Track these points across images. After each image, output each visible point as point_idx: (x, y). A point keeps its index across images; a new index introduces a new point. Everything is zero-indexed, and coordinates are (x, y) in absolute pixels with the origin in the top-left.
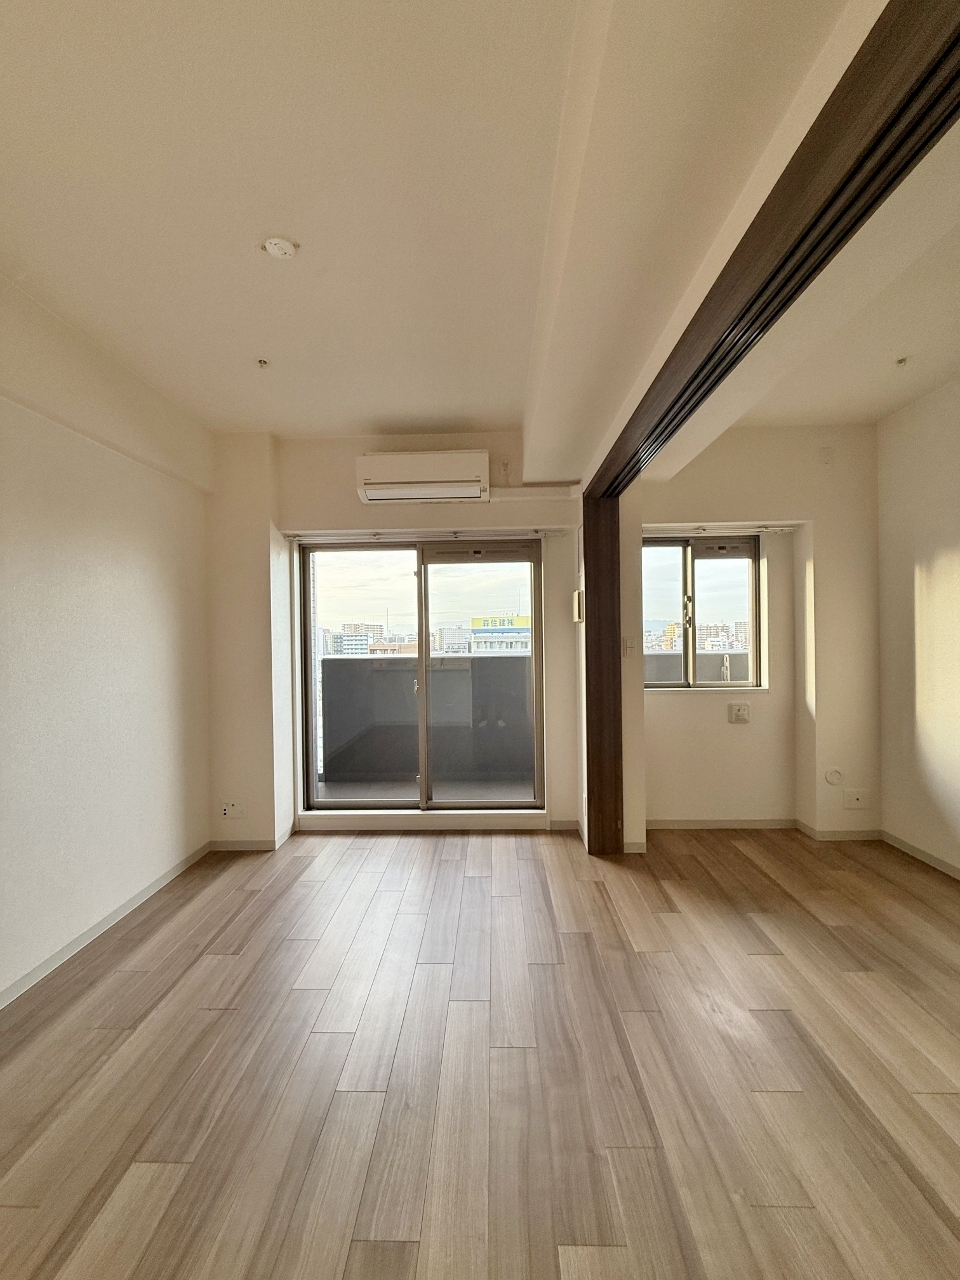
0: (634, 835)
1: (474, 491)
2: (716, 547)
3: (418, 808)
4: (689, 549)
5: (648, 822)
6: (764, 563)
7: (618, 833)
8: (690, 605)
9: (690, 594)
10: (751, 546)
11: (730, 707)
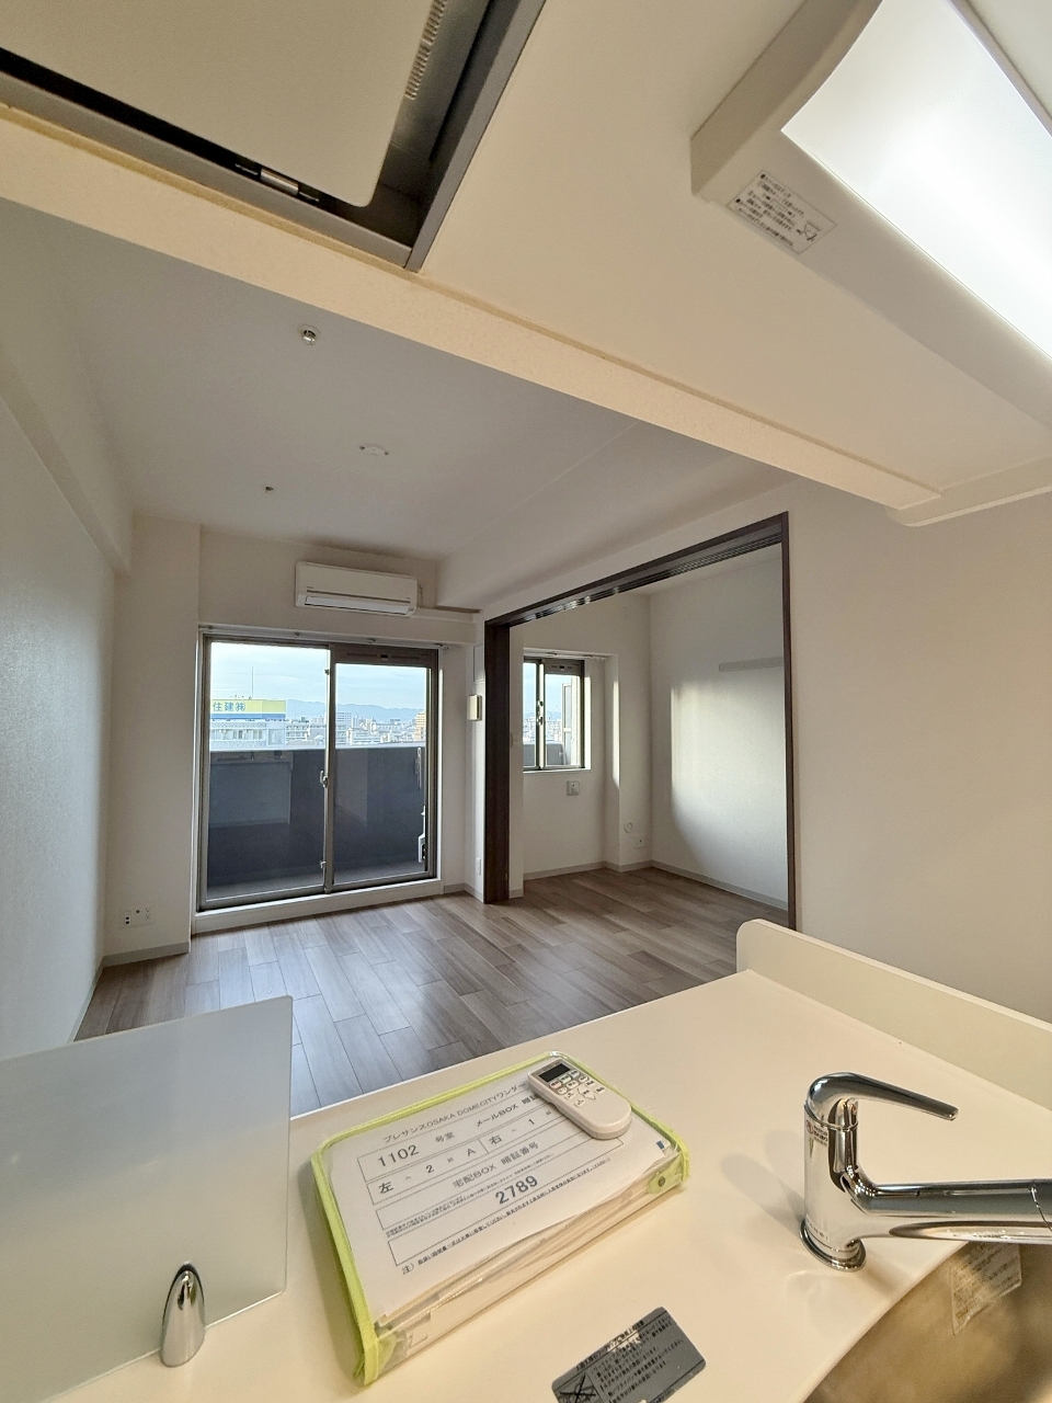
0: (515, 885)
1: (403, 609)
2: (559, 665)
3: (323, 893)
4: (542, 666)
5: (525, 875)
6: (587, 680)
7: (506, 883)
8: (542, 708)
9: (542, 700)
10: (578, 668)
11: (568, 783)
